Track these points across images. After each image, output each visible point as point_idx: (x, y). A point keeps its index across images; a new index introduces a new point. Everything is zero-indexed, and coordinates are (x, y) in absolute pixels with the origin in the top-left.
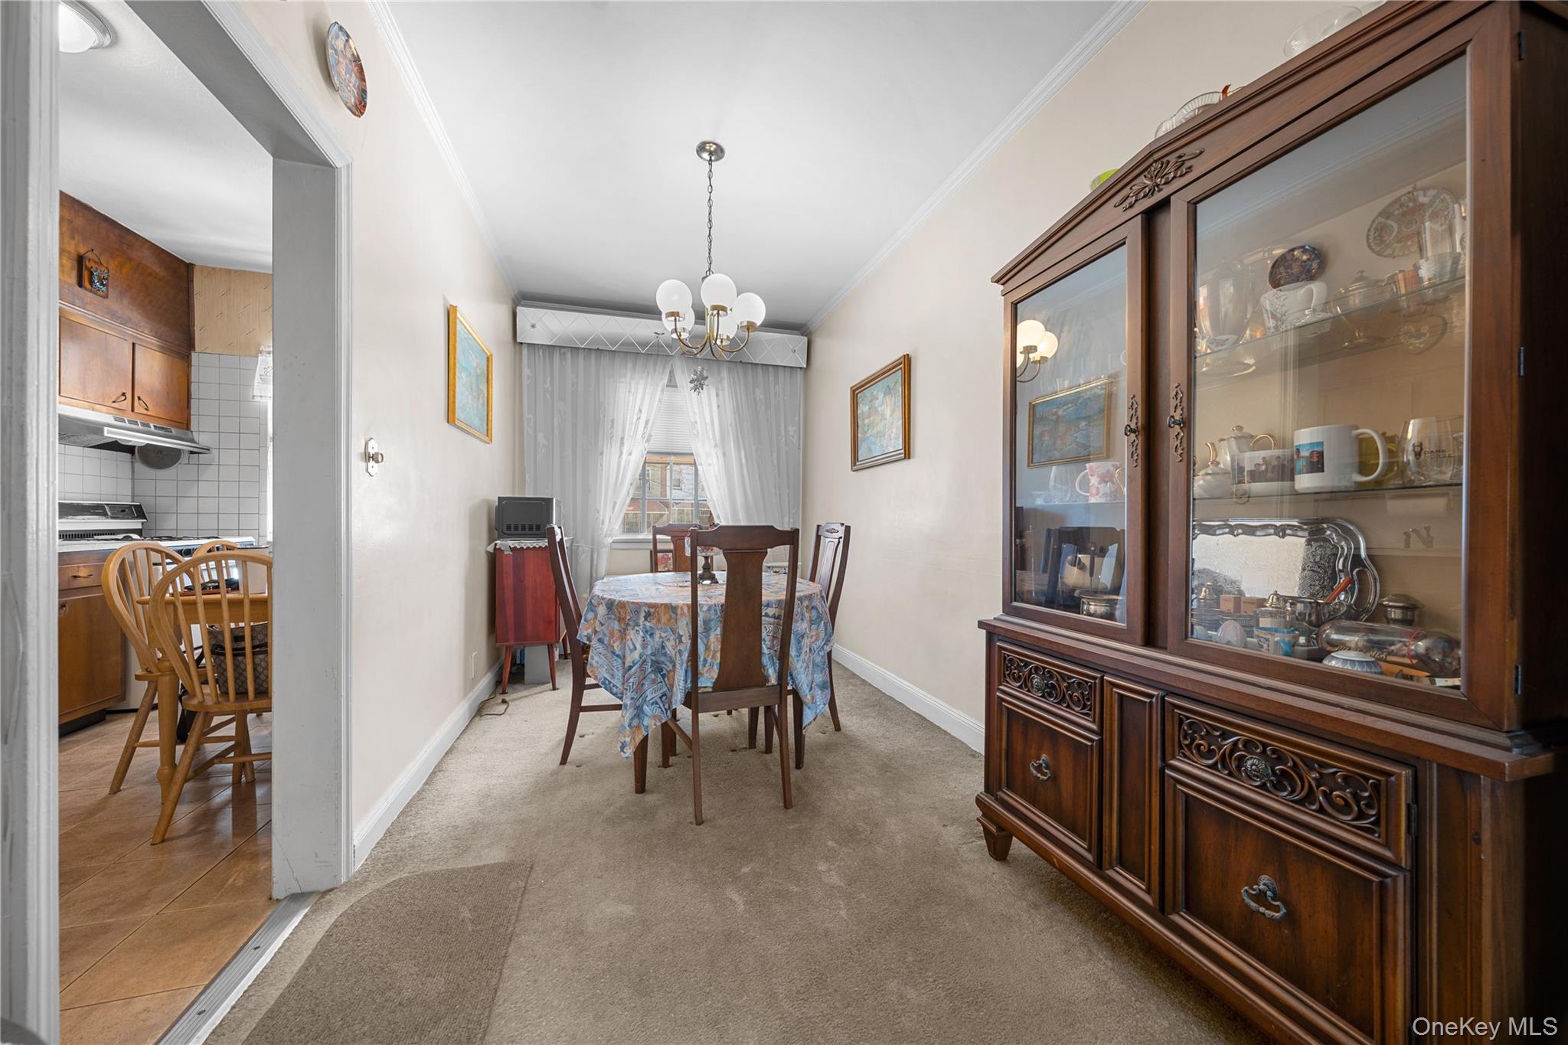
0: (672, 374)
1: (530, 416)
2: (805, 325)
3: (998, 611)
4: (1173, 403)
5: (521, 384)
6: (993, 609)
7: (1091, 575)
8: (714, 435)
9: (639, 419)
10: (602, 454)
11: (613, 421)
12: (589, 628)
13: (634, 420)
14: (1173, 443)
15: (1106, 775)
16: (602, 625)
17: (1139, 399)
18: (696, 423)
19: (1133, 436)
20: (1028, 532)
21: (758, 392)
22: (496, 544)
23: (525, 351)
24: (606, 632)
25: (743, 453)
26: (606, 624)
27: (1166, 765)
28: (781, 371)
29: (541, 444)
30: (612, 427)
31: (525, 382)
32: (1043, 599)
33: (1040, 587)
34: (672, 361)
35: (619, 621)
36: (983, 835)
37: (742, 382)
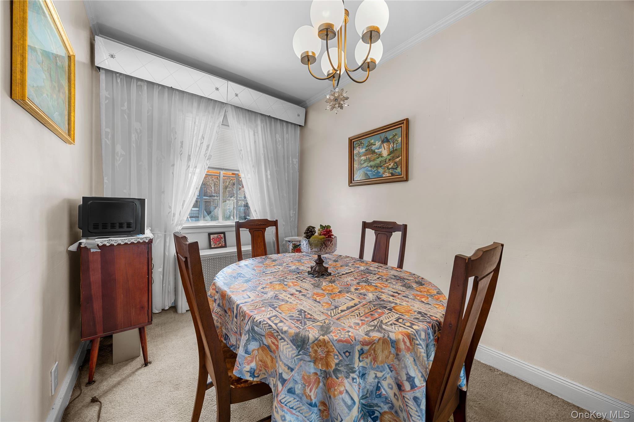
0: (225, 116)
1: (108, 130)
2: (304, 101)
5: (98, 104)
8: (252, 159)
9: (202, 143)
10: (173, 165)
11: (182, 143)
12: (252, 361)
13: (199, 144)
16: (292, 370)
18: (241, 150)
21: (278, 136)
22: (80, 244)
23: (103, 76)
24: (298, 378)
25: (269, 172)
26: (297, 368)
28: (289, 125)
29: (119, 154)
30: (182, 147)
31: (103, 102)
34: (225, 108)
35: (315, 363)
37: (269, 129)
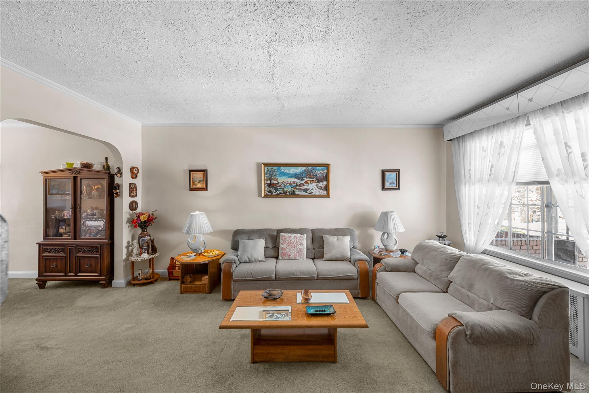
3: (42, 240)
4: (78, 205)
6: (41, 240)
7: (65, 230)
14: (78, 211)
15: (67, 261)
17: (73, 204)
19: (72, 209)
20: (50, 223)
27: (76, 255)
32: (54, 236)
33: (53, 233)
36: (38, 287)
